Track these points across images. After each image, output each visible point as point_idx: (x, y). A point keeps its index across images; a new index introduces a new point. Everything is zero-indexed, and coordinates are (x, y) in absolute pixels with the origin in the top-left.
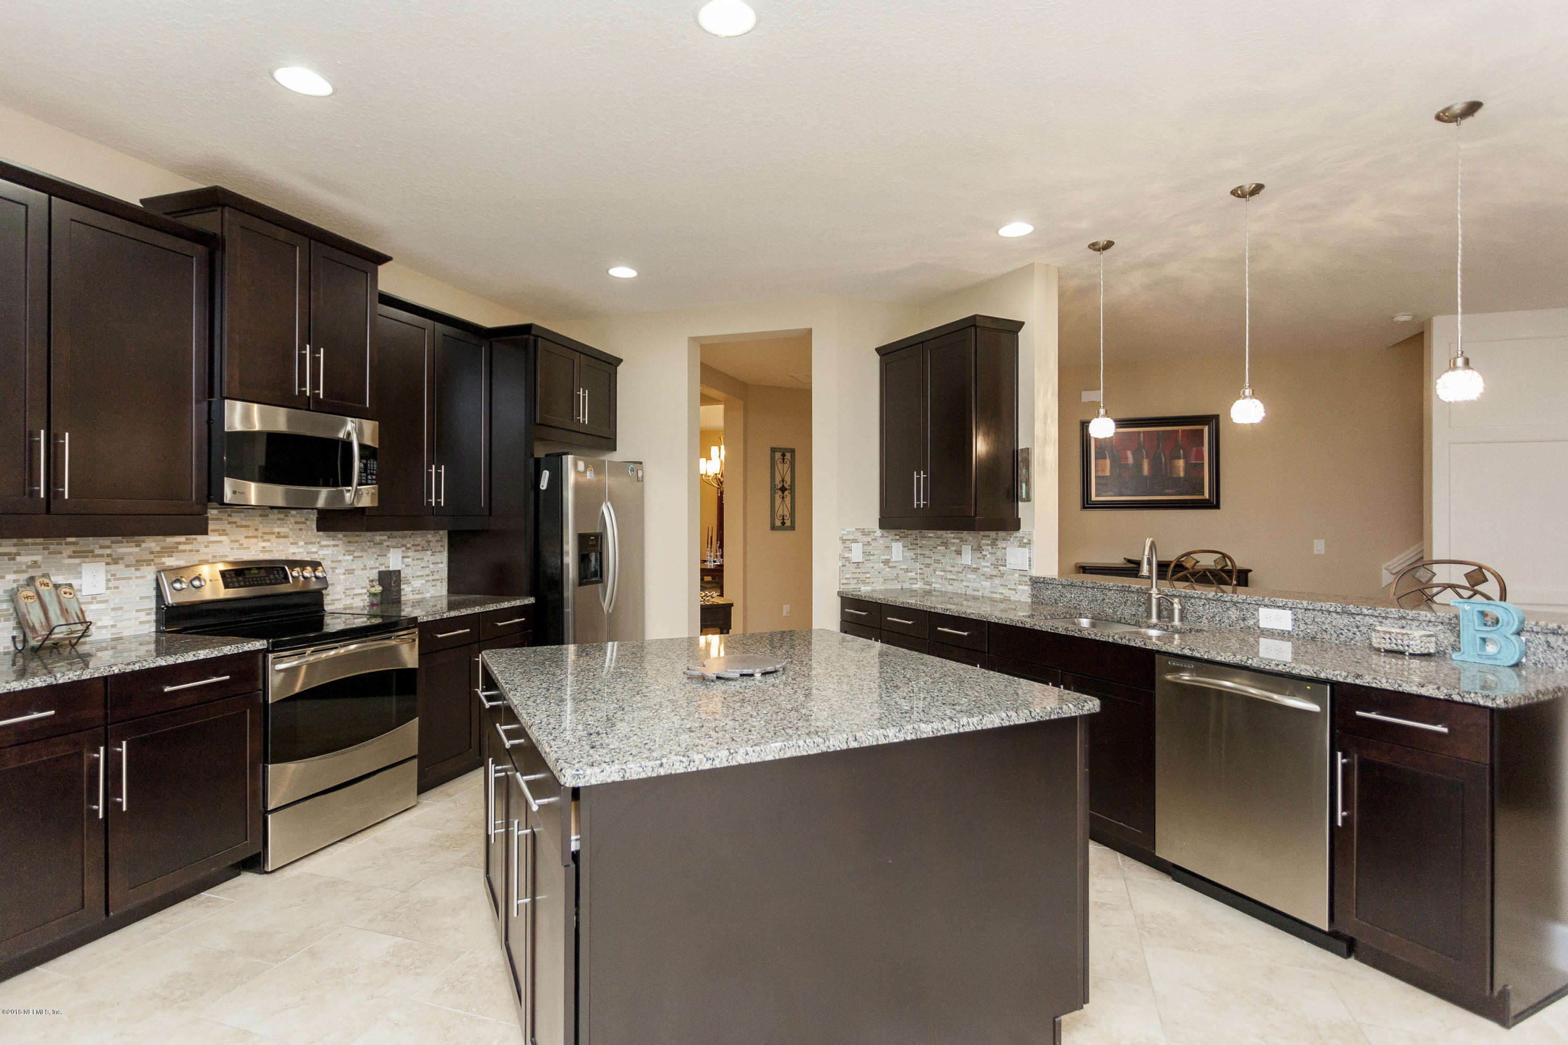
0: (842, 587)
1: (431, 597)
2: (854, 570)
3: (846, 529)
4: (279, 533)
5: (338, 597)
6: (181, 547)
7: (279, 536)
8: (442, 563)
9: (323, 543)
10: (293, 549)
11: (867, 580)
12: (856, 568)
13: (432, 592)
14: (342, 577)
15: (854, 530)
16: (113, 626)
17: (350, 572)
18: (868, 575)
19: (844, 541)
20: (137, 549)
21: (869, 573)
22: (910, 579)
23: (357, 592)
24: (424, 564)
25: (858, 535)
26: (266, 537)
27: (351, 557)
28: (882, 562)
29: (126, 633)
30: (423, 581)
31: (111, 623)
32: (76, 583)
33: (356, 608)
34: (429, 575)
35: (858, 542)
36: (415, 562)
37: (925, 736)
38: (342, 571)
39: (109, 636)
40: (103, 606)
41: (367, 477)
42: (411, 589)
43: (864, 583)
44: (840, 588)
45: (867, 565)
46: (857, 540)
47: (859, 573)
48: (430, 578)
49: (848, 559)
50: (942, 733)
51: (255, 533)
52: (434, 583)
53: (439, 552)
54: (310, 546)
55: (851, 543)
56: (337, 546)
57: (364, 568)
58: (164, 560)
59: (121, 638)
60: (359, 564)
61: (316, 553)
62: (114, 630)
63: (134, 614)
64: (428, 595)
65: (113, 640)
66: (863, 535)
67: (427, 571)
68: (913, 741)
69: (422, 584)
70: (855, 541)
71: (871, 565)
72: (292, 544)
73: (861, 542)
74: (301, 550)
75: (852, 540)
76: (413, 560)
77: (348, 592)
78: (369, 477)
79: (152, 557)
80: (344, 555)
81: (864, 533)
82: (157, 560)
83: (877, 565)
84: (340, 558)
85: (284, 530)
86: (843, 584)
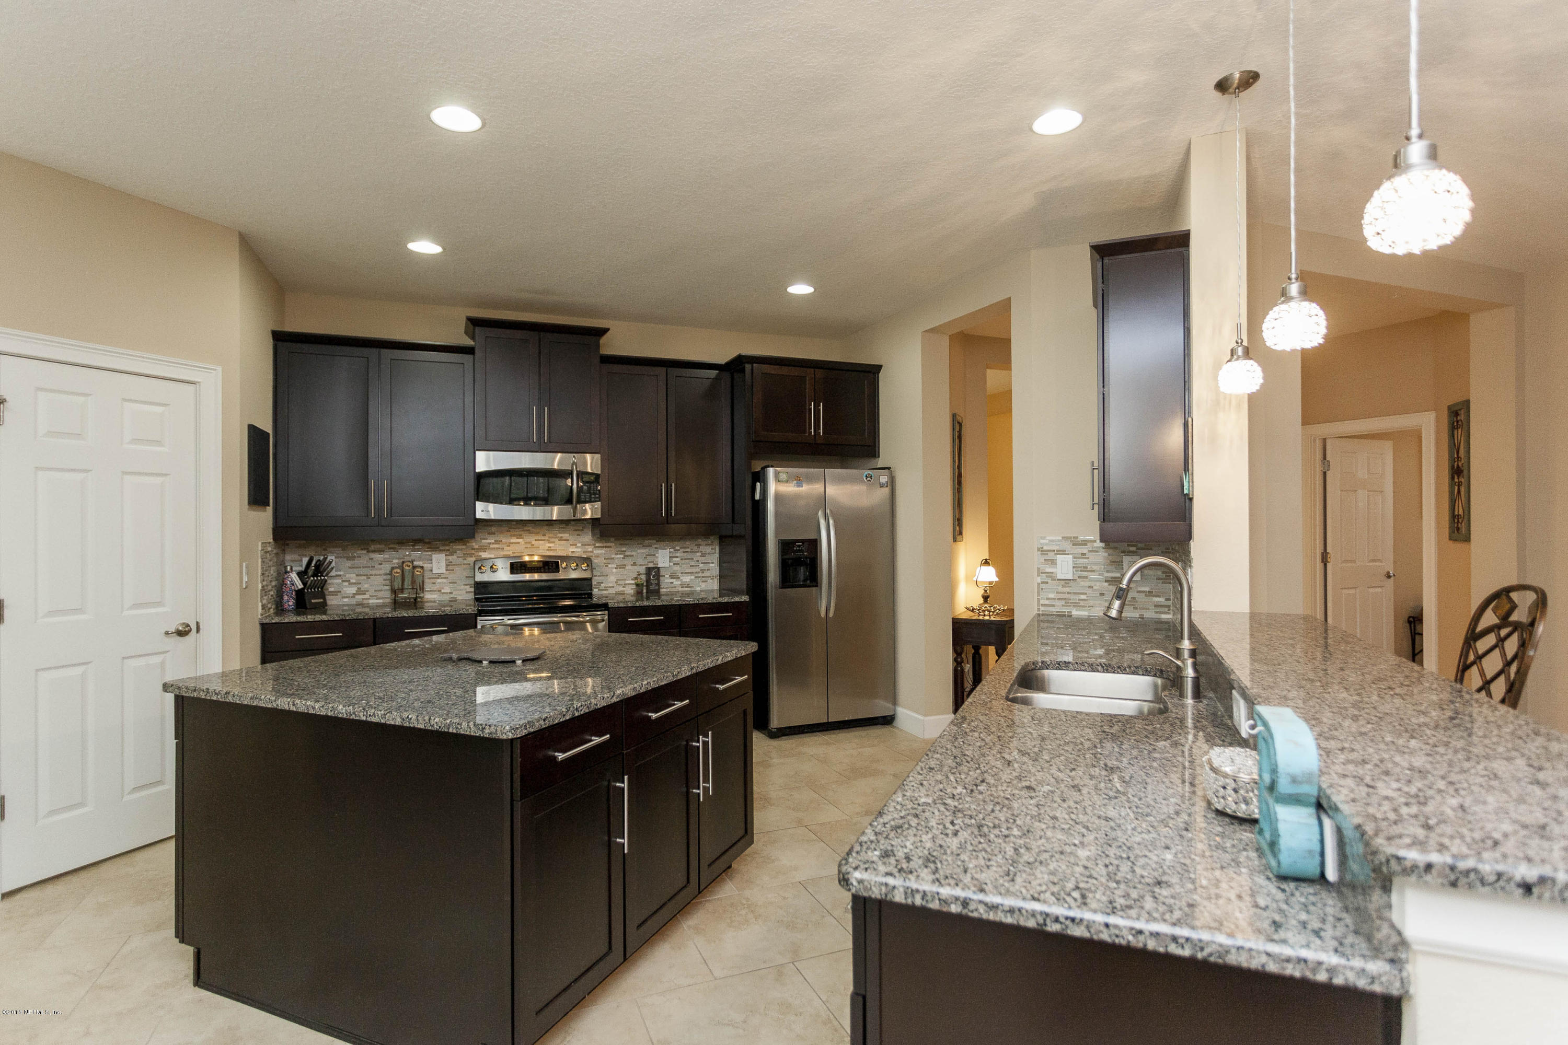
0: (1042, 608)
1: (701, 591)
2: (1061, 589)
3: (1048, 538)
4: (561, 537)
5: (611, 585)
6: (492, 546)
7: (561, 539)
8: (713, 563)
9: (597, 545)
10: (572, 549)
11: (1082, 603)
12: (1063, 586)
13: (703, 586)
14: (614, 570)
15: (1060, 538)
16: (451, 593)
17: (622, 567)
18: (1084, 597)
19: (1043, 551)
20: (464, 547)
21: (1086, 594)
22: (1156, 606)
23: (628, 582)
24: (693, 564)
25: (1067, 546)
26: (552, 540)
27: (622, 556)
28: (1106, 581)
29: (459, 598)
30: (693, 577)
31: (449, 591)
32: (427, 566)
33: (628, 594)
34: (699, 573)
35: (1068, 554)
36: (683, 561)
37: (341, 716)
38: (614, 566)
39: (448, 599)
40: (445, 580)
41: (590, 496)
42: (679, 583)
43: (1076, 605)
44: (1039, 610)
45: (1082, 583)
46: (1065, 551)
47: (1069, 593)
48: (700, 575)
49: (1052, 576)
50: (353, 717)
51: (543, 538)
52: (704, 579)
53: (709, 554)
54: (587, 547)
55: (1056, 554)
56: (610, 547)
57: (635, 564)
58: (480, 554)
59: (456, 601)
60: (628, 561)
61: (592, 552)
62: (452, 596)
63: (462, 587)
64: (698, 589)
65: (450, 601)
66: (1073, 545)
67: (695, 570)
68: (331, 717)
69: (691, 580)
70: (1062, 552)
71: (1088, 584)
72: (571, 545)
73: (1071, 554)
74: (580, 550)
75: (1057, 551)
76: (682, 559)
77: (620, 582)
78: (593, 496)
79: (473, 552)
80: (616, 554)
81: (1076, 542)
82: (476, 554)
83: (1098, 584)
84: (613, 556)
85: (566, 536)
86: (1043, 605)
